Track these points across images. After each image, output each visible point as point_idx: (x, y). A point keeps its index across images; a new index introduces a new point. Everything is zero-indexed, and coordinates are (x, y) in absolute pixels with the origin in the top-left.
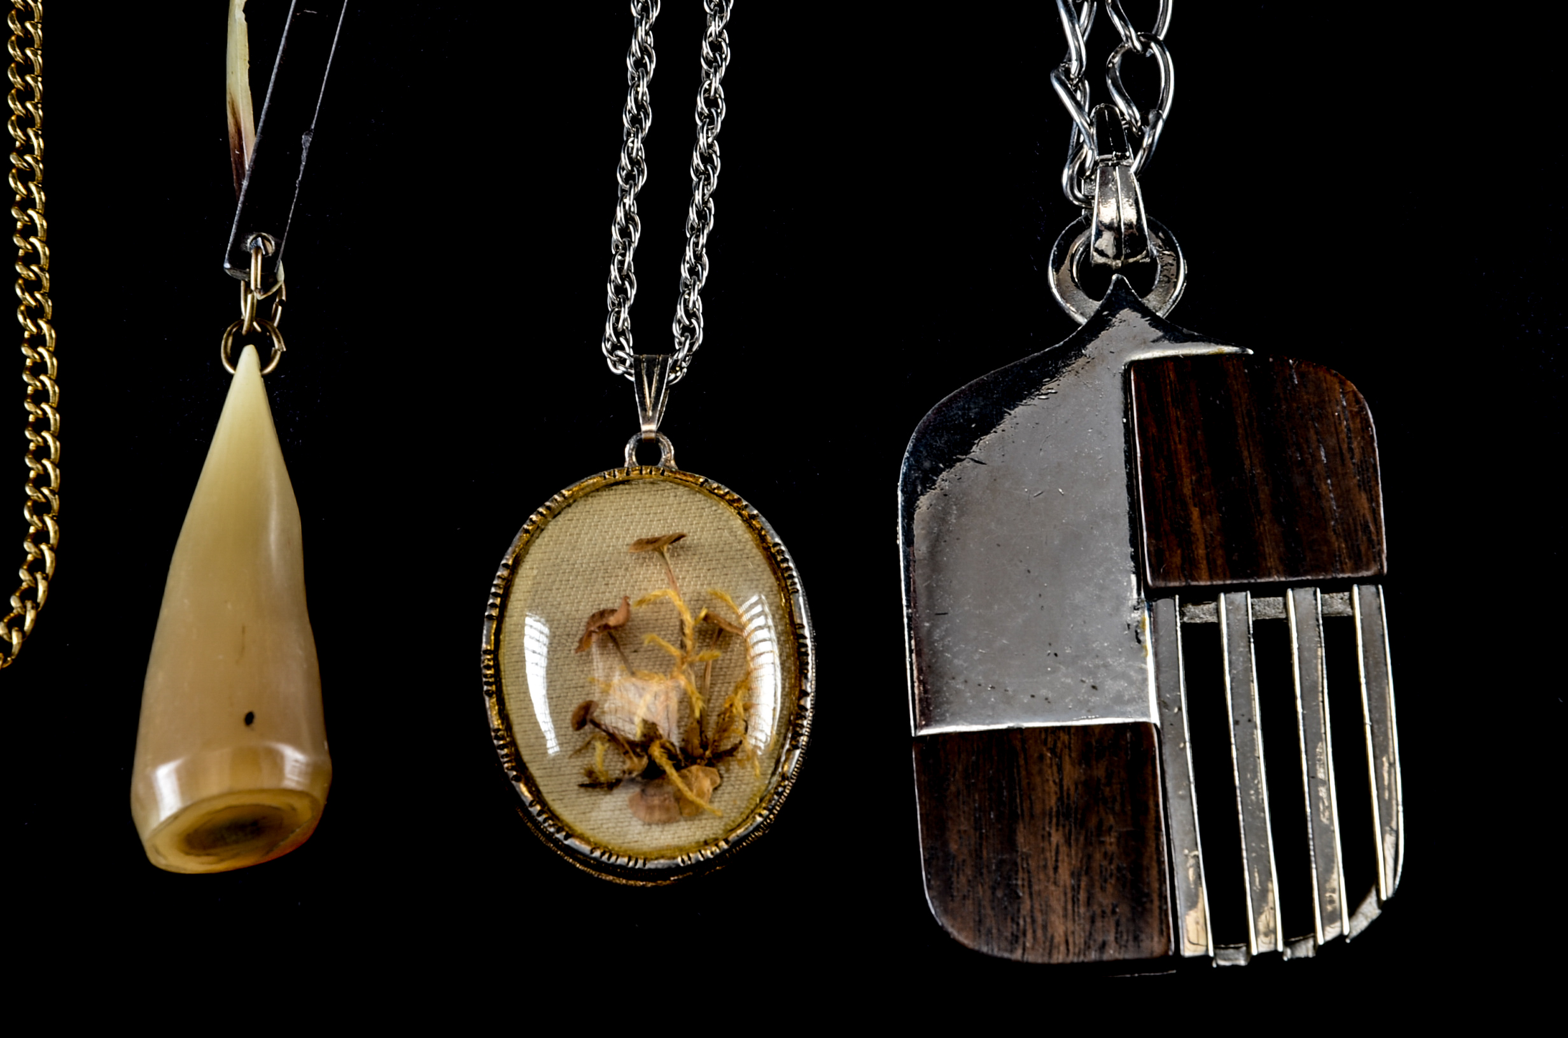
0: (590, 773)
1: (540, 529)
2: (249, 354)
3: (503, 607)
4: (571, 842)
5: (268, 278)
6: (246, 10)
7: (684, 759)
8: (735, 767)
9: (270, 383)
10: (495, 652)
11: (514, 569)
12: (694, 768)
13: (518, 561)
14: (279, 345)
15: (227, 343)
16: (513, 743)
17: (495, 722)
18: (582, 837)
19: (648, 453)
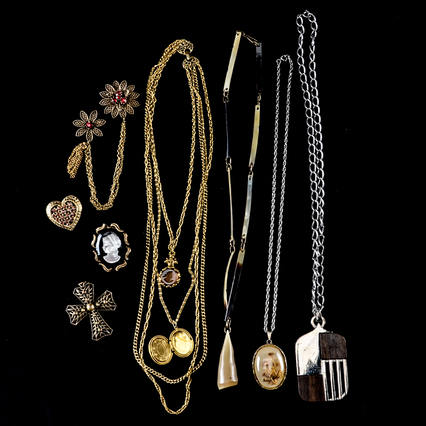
0: (264, 379)
1: (258, 351)
2: (228, 331)
3: (254, 360)
4: (262, 387)
5: (229, 322)
6: (227, 290)
7: (274, 378)
8: (279, 378)
9: (230, 334)
10: (254, 365)
11: (256, 356)
12: (275, 379)
13: (256, 355)
14: (230, 329)
15: (225, 329)
16: (256, 376)
17: (254, 373)
18: (263, 386)
19: (269, 342)
